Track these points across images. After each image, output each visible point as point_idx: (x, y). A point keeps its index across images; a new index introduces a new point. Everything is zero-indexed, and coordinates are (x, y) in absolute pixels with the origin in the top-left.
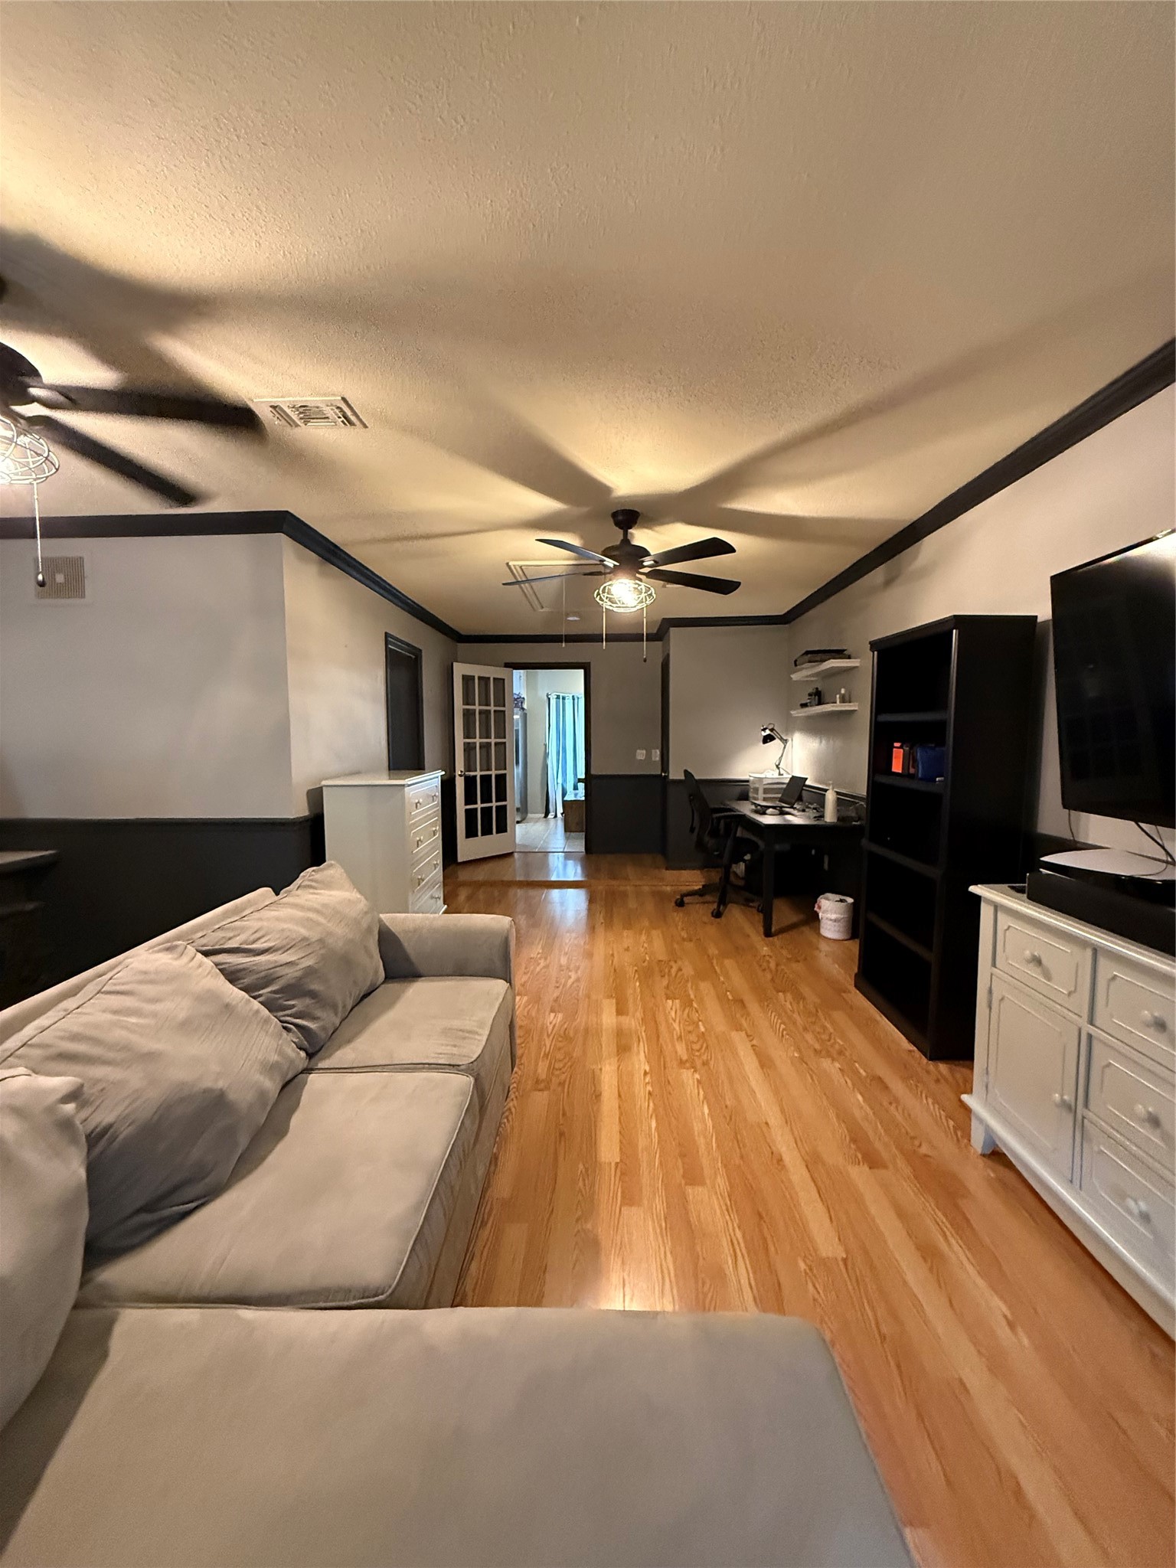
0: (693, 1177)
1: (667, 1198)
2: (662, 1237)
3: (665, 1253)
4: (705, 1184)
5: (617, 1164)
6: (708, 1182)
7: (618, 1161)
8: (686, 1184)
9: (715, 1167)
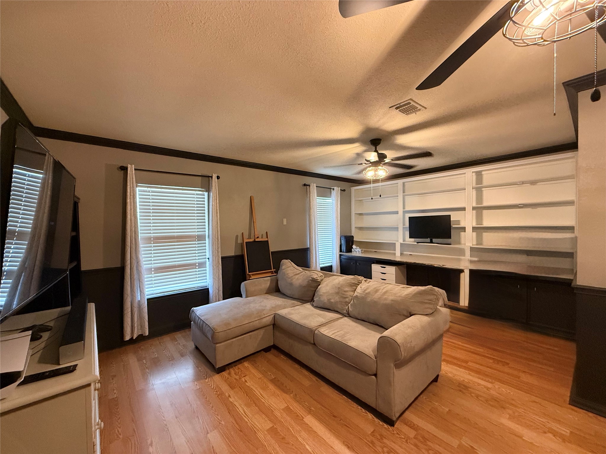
0: (273, 431)
1: (276, 416)
2: (269, 405)
3: (265, 401)
4: (267, 431)
5: (303, 418)
6: (266, 433)
7: (304, 419)
8: (273, 426)
9: (267, 441)
